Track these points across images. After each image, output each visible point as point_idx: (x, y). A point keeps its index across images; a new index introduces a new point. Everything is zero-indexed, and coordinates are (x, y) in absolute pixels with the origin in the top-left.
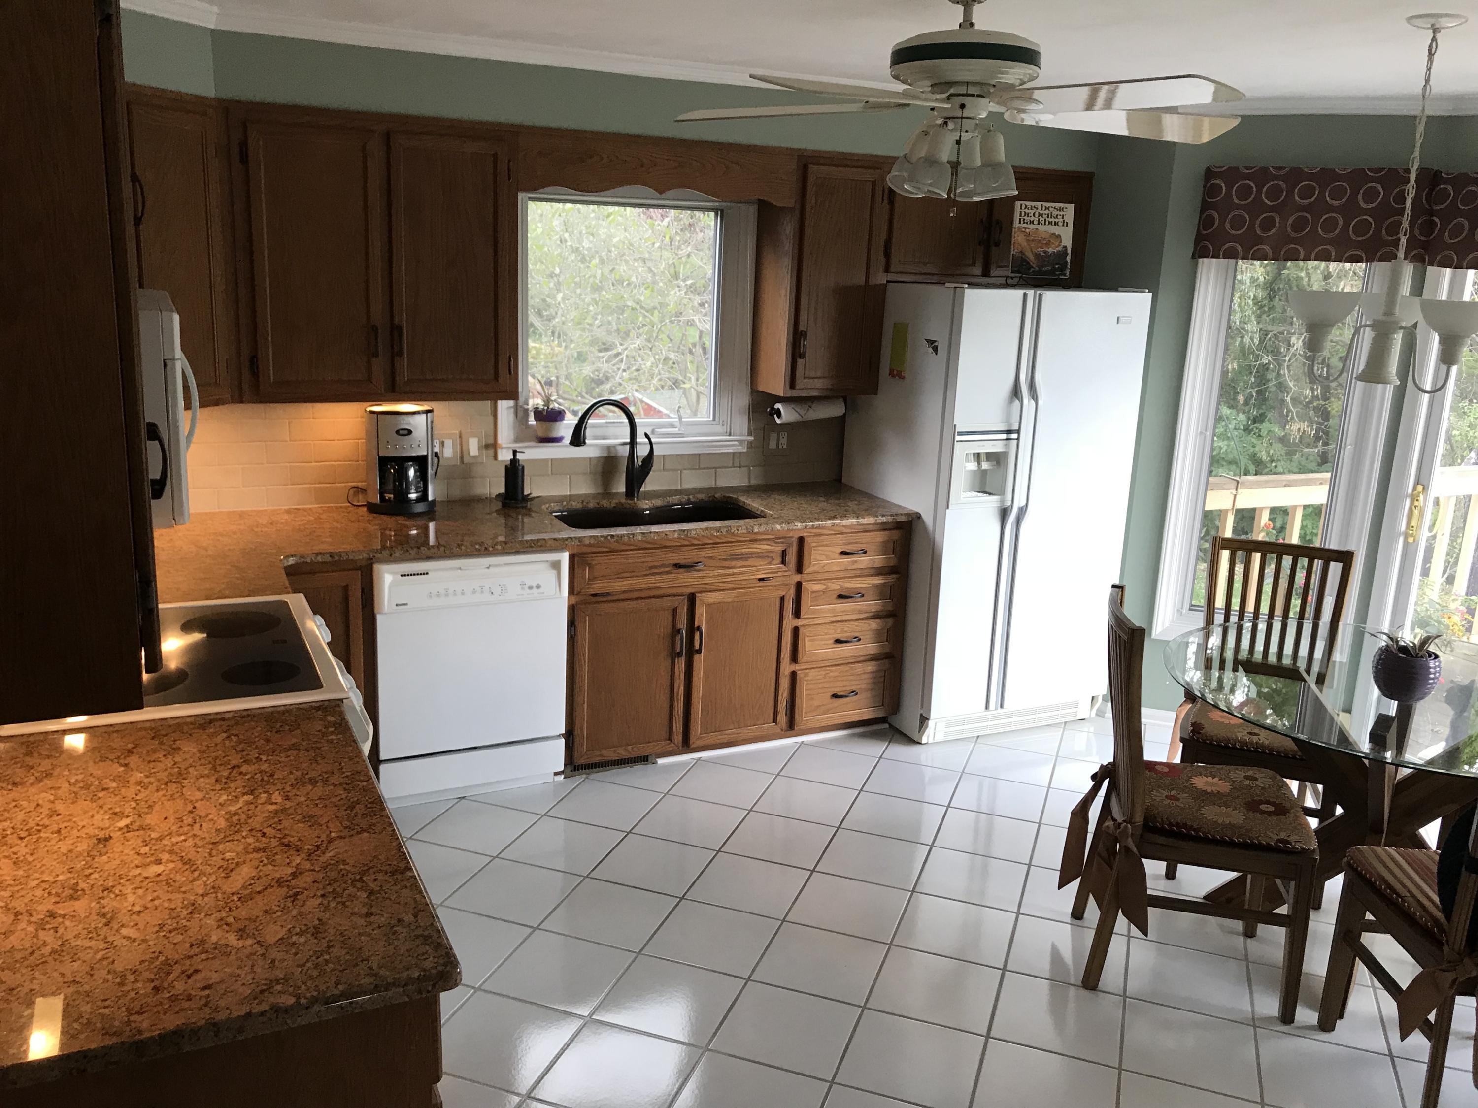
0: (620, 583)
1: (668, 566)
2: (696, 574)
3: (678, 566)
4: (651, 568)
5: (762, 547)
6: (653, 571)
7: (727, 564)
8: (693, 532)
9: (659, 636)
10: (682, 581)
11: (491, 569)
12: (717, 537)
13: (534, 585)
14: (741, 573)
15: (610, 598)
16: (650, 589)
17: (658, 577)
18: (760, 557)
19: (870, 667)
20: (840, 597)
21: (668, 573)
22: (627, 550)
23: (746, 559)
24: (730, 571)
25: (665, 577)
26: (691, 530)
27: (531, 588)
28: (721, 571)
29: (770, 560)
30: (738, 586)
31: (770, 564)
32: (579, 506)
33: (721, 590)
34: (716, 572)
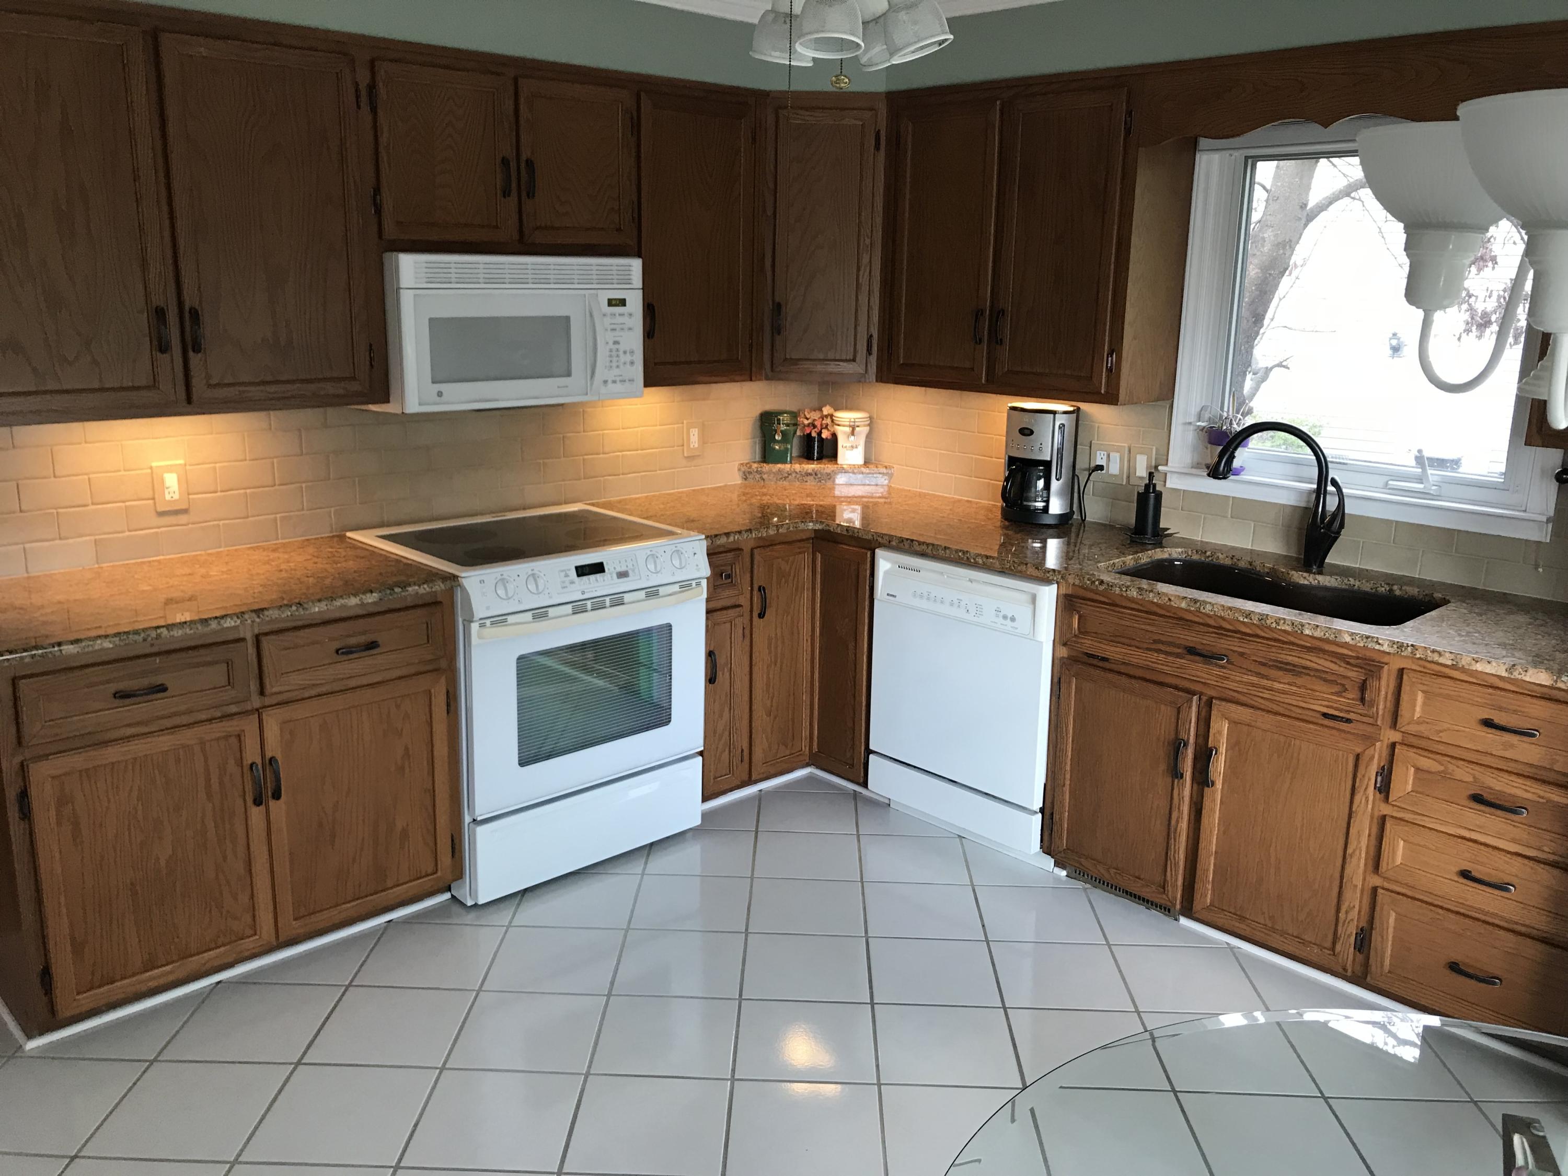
0: (1112, 649)
1: (1178, 646)
2: (1216, 671)
3: (1192, 651)
4: (1155, 642)
5: (1321, 662)
6: (1157, 645)
7: (1263, 670)
8: (1208, 607)
9: (1158, 739)
10: (1194, 672)
11: (974, 585)
12: (1243, 623)
13: (1010, 615)
14: (1284, 692)
15: (1106, 665)
16: (1148, 669)
17: (1162, 657)
18: (1325, 680)
19: (1532, 950)
20: (1477, 799)
21: (1178, 656)
22: (1125, 608)
23: (1299, 674)
24: (1264, 682)
25: (1171, 659)
26: (1205, 602)
27: (1005, 617)
28: (1255, 679)
29: (1336, 689)
30: (1287, 713)
31: (1338, 694)
32: (1228, 562)
33: (1252, 707)
34: (1246, 678)
